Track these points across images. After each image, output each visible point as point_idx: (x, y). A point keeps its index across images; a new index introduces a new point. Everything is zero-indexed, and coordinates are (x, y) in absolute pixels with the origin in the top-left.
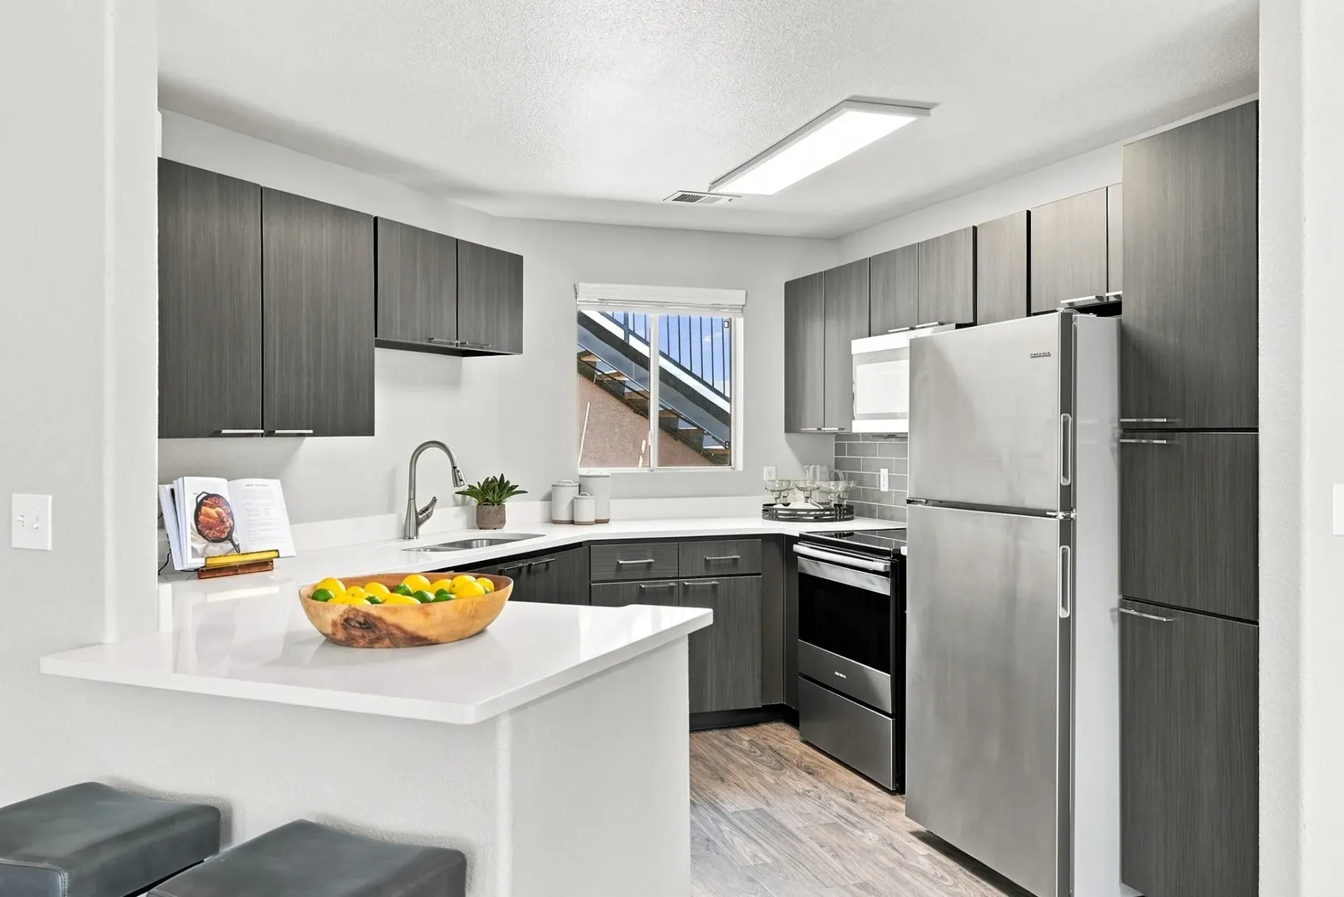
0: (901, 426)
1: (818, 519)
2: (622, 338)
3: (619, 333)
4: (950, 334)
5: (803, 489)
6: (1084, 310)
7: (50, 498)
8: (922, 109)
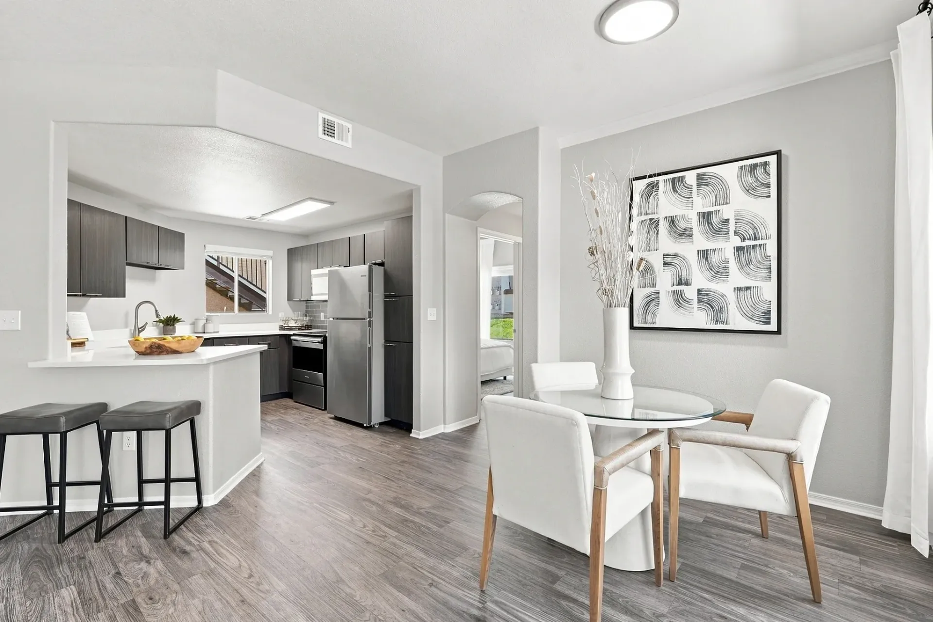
0: (326, 298)
1: (299, 329)
2: (217, 265)
3: (215, 263)
4: (342, 269)
5: (294, 320)
6: (375, 264)
7: (20, 312)
8: (332, 203)
